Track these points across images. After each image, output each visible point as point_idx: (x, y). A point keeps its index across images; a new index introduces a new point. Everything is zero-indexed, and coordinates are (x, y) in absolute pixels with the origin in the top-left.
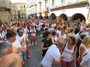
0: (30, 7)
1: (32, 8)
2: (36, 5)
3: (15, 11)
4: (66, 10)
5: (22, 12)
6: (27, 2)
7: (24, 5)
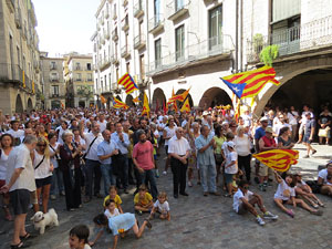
0: (102, 70)
1: (107, 72)
2: (117, 64)
3: (57, 81)
4: (188, 79)
5: (80, 83)
6: (94, 54)
7: (89, 61)
